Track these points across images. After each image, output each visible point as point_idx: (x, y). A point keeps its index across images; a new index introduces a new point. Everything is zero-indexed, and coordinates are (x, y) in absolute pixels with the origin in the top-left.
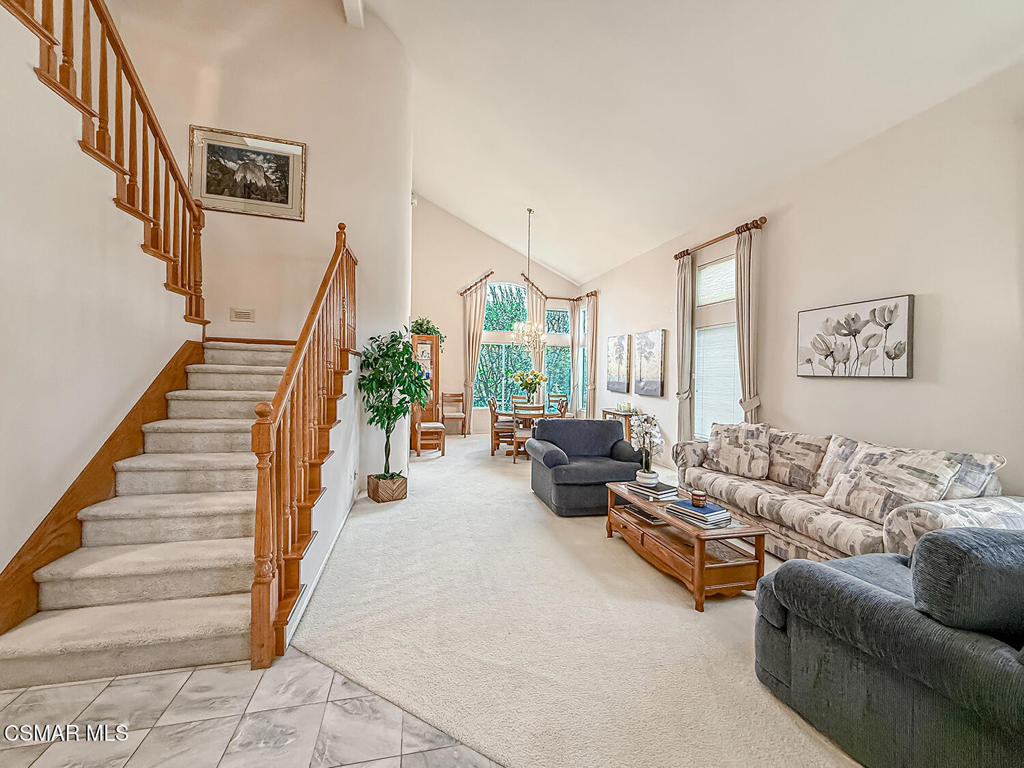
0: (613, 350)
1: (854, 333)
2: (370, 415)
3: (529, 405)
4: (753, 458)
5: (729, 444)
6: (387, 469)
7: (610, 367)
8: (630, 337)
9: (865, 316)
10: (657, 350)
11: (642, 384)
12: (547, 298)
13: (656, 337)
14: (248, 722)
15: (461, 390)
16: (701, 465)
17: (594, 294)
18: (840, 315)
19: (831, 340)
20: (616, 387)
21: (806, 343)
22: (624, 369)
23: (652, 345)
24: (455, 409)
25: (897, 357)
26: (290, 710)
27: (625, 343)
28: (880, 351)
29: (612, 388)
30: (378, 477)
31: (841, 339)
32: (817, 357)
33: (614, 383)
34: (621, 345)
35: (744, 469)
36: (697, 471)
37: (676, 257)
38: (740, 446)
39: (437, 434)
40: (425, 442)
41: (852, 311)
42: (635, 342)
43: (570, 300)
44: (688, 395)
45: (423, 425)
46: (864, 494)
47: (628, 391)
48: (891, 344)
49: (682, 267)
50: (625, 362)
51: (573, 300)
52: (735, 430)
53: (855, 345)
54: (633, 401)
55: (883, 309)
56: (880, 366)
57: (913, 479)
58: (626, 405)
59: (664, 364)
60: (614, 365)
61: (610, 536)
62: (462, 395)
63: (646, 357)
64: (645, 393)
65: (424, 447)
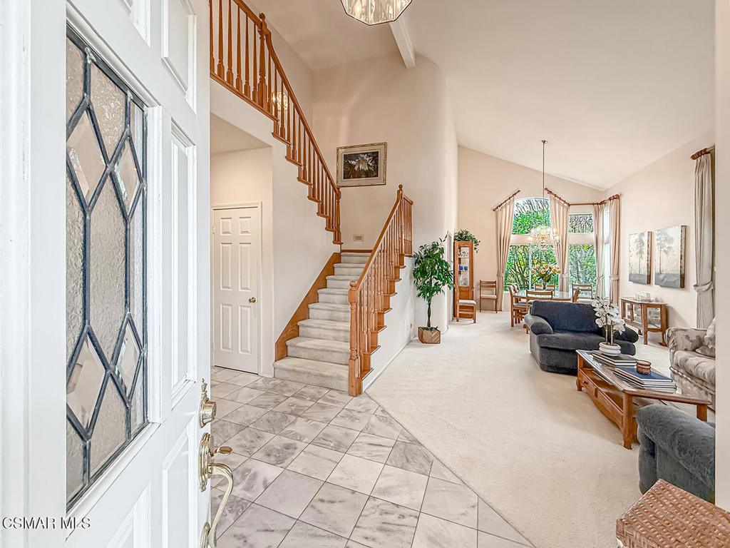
0: (634, 246)
2: (419, 292)
3: (544, 291)
6: (429, 325)
7: (633, 261)
8: (650, 234)
10: (676, 245)
11: (661, 276)
12: (569, 205)
13: (676, 233)
14: (344, 411)
15: (494, 279)
16: (694, 351)
17: (617, 197)
20: (637, 278)
22: (644, 263)
23: (670, 240)
24: (490, 292)
26: (359, 412)
27: (645, 239)
29: (634, 279)
30: (424, 329)
33: (636, 275)
34: (642, 242)
37: (693, 157)
39: (471, 308)
40: (462, 313)
42: (655, 237)
43: (593, 204)
44: (711, 286)
45: (460, 301)
47: (649, 282)
49: (699, 167)
50: (645, 256)
51: (597, 204)
54: (654, 293)
58: (645, 296)
59: (684, 257)
60: (635, 259)
61: (580, 389)
62: (495, 282)
63: (666, 252)
64: (665, 284)
65: (461, 316)
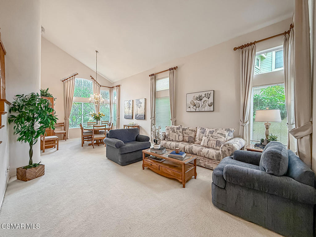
0: (126, 105)
1: (201, 100)
4: (179, 135)
5: (172, 132)
6: (31, 162)
7: (125, 110)
8: (133, 101)
9: (204, 96)
10: (143, 105)
11: (138, 116)
12: (101, 86)
13: (143, 101)
15: (63, 121)
16: (164, 140)
17: (119, 86)
18: (197, 95)
19: (195, 101)
20: (128, 117)
21: (189, 102)
22: (131, 111)
23: (141, 103)
24: (60, 129)
25: (211, 106)
27: (131, 103)
28: (207, 104)
29: (126, 117)
30: (26, 168)
31: (197, 101)
32: (192, 106)
33: (127, 116)
34: (130, 103)
35: (177, 139)
36: (164, 142)
37: (150, 76)
38: (175, 132)
40: (48, 145)
41: (200, 94)
42: (135, 102)
43: (109, 87)
44: (154, 118)
45: (46, 138)
46: (211, 142)
47: (132, 118)
48: (209, 103)
49: (151, 79)
50: (131, 109)
51: (110, 88)
52: (173, 128)
53: (201, 103)
54: (135, 122)
55: (208, 94)
56: (207, 108)
57: (221, 136)
58: (132, 123)
59: (145, 109)
60: (127, 110)
61: (144, 169)
62: (64, 123)
63: (139, 107)
64: (138, 118)
